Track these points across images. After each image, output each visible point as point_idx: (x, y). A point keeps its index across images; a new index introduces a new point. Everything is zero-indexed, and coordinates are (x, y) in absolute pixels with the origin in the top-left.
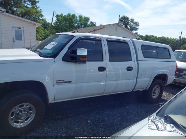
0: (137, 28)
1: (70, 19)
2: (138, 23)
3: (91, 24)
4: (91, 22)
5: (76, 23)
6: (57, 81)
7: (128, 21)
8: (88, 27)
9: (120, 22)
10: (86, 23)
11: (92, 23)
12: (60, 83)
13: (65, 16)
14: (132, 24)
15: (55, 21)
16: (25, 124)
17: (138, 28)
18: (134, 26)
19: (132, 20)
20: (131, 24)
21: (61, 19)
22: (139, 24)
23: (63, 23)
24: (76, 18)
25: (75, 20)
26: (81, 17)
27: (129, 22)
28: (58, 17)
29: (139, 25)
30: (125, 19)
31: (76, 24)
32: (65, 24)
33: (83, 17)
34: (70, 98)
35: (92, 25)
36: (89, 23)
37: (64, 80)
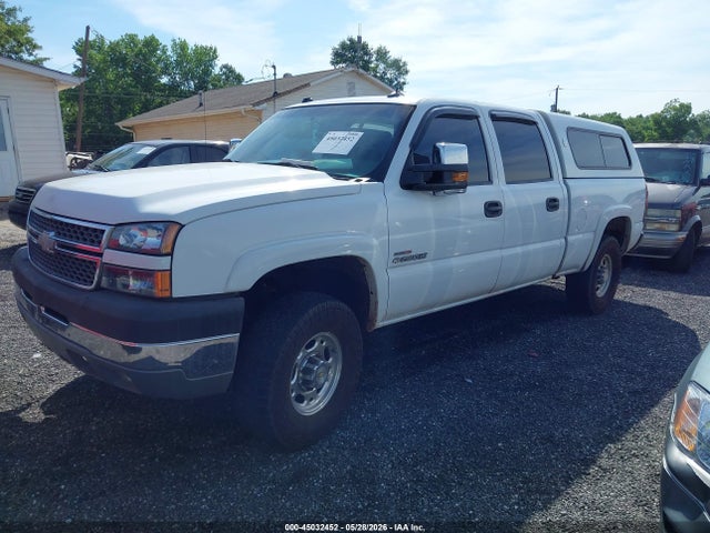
0: (402, 80)
1: (137, 55)
2: (405, 64)
3: (224, 73)
4: (225, 66)
5: (165, 71)
6: (396, 254)
7: (366, 58)
8: (215, 87)
9: (337, 63)
10: (207, 72)
11: (229, 70)
12: (402, 260)
13: (114, 47)
14: (382, 66)
15: (75, 66)
16: (320, 402)
17: (404, 83)
18: (388, 76)
19: (382, 54)
20: (377, 66)
21: (99, 57)
22: (408, 68)
23: (111, 76)
24: (164, 52)
25: (158, 61)
26: (183, 46)
27: (369, 62)
28: (83, 48)
29: (407, 72)
30: (355, 52)
31: (165, 80)
32: (118, 77)
33: (191, 45)
34: (421, 309)
35: (227, 78)
36: (217, 70)
37: (410, 252)
